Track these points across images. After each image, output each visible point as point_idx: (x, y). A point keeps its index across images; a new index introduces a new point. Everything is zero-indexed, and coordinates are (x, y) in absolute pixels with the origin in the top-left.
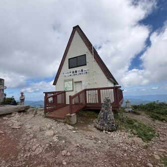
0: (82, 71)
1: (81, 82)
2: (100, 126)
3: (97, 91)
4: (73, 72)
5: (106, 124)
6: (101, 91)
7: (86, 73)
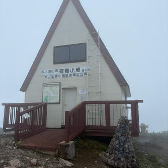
0: (78, 70)
1: (75, 89)
2: (113, 162)
3: (104, 106)
4: (62, 71)
5: (123, 159)
6: (111, 106)
7: (86, 74)
